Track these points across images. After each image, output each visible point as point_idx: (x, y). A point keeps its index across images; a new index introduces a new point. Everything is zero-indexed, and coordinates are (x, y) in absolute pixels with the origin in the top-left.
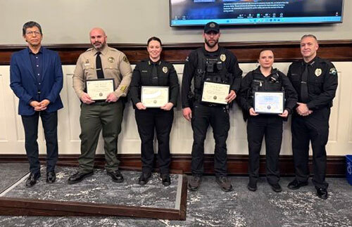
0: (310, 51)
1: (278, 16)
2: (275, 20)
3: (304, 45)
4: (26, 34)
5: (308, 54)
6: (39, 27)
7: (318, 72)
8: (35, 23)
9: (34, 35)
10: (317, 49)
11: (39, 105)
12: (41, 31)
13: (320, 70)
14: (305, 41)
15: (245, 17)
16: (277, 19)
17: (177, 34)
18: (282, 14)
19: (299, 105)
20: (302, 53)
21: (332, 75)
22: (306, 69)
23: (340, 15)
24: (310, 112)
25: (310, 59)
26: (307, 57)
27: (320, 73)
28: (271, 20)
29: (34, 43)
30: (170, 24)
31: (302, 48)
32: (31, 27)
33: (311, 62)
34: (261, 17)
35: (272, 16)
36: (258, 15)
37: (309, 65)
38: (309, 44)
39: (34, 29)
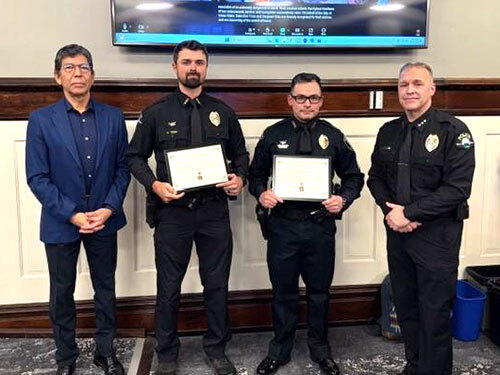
0: (419, 98)
1: (317, 33)
2: (312, 40)
3: (406, 85)
4: (63, 72)
5: (414, 105)
6: (88, 57)
7: (432, 143)
8: (81, 48)
9: (78, 73)
10: (432, 93)
11: (89, 221)
12: (91, 64)
13: (436, 137)
14: (409, 76)
15: (259, 34)
16: (316, 38)
17: (129, 61)
18: (324, 30)
19: (391, 209)
20: (401, 101)
21: (462, 148)
22: (409, 136)
23: (423, 34)
24: (415, 225)
25: (418, 115)
26: (411, 111)
27: (436, 145)
28: (305, 41)
29: (76, 91)
30: (113, 40)
31: (402, 92)
32: (73, 55)
33: (419, 121)
34: (288, 34)
35: (306, 34)
36: (283, 30)
37: (414, 128)
38: (417, 83)
39: (79, 60)
